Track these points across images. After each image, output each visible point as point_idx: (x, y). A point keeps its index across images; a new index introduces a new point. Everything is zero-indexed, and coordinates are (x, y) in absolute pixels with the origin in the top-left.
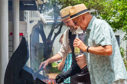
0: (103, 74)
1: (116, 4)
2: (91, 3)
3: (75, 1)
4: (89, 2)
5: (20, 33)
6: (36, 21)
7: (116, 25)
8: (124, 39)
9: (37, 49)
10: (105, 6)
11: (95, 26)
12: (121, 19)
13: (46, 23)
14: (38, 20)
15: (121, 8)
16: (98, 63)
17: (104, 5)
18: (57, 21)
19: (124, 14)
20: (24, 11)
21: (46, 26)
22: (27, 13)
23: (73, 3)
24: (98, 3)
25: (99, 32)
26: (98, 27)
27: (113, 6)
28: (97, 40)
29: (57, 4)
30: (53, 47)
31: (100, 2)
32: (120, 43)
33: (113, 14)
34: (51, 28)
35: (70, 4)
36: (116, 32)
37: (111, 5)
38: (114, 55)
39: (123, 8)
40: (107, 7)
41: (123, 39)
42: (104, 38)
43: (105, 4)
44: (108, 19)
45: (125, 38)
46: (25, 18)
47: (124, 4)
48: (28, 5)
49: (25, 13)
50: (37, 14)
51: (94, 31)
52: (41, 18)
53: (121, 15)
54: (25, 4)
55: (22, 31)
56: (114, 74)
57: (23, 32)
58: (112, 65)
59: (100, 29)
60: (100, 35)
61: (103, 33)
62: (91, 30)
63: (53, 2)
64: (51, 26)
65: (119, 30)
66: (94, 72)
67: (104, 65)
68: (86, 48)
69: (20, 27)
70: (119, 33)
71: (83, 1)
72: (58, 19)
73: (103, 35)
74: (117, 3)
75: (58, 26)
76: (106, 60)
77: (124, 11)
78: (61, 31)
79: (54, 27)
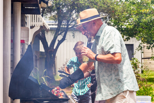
0: (110, 84)
1: (129, 8)
2: (100, 5)
3: (82, 4)
4: (98, 4)
5: (21, 40)
6: (37, 26)
7: (130, 32)
8: (139, 49)
9: (38, 59)
10: (117, 10)
11: (105, 32)
12: (135, 25)
13: (49, 29)
14: (40, 26)
15: (135, 12)
16: (105, 72)
17: (115, 8)
18: (61, 26)
19: (138, 20)
20: (25, 16)
21: (49, 32)
22: (28, 17)
23: (80, 6)
24: (109, 6)
25: (109, 39)
26: (107, 33)
27: (126, 10)
28: (107, 47)
29: (61, 7)
30: (56, 57)
31: (111, 5)
32: (134, 53)
33: (126, 20)
34: (54, 35)
35: (76, 7)
36: (129, 40)
37: (124, 9)
38: (123, 64)
39: (138, 12)
40: (119, 11)
41: (137, 49)
42: (113, 45)
43: (117, 7)
44: (120, 25)
45: (140, 47)
46: (26, 23)
47: (139, 8)
48: (30, 8)
49: (26, 17)
50: (39, 18)
51: (103, 38)
52: (43, 23)
53: (135, 21)
54: (25, 8)
55: (24, 37)
56: (121, 84)
57: (25, 39)
58: (121, 74)
59: (110, 35)
60: (109, 42)
61: (112, 40)
62: (100, 36)
63: (57, 4)
64: (54, 32)
65: (133, 38)
66: (101, 81)
67: (111, 75)
68: (94, 56)
69: (22, 33)
70: (133, 41)
71: (92, 4)
72: (62, 24)
73: (113, 42)
74: (131, 6)
75: (62, 33)
76: (114, 68)
77: (139, 16)
78: (66, 39)
79: (58, 34)
